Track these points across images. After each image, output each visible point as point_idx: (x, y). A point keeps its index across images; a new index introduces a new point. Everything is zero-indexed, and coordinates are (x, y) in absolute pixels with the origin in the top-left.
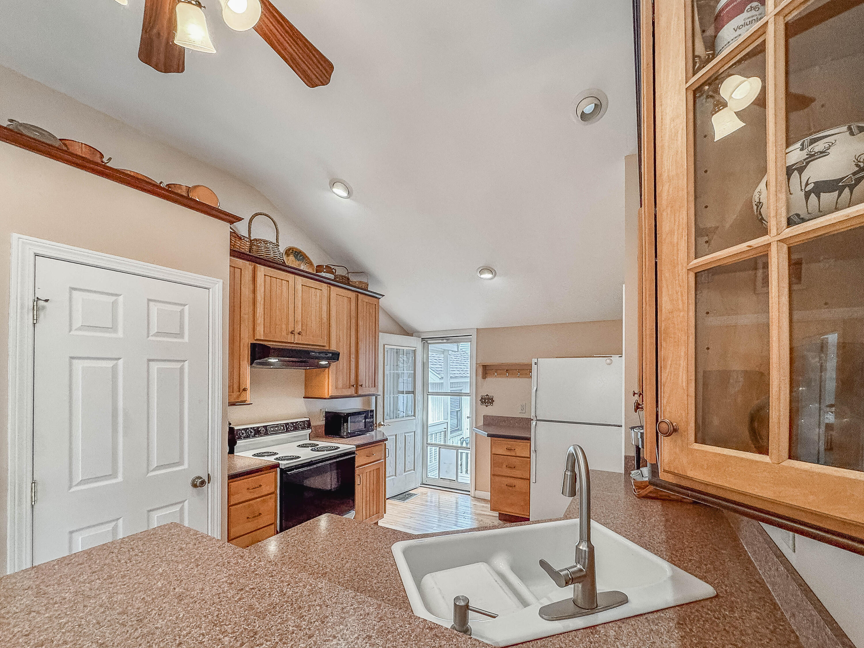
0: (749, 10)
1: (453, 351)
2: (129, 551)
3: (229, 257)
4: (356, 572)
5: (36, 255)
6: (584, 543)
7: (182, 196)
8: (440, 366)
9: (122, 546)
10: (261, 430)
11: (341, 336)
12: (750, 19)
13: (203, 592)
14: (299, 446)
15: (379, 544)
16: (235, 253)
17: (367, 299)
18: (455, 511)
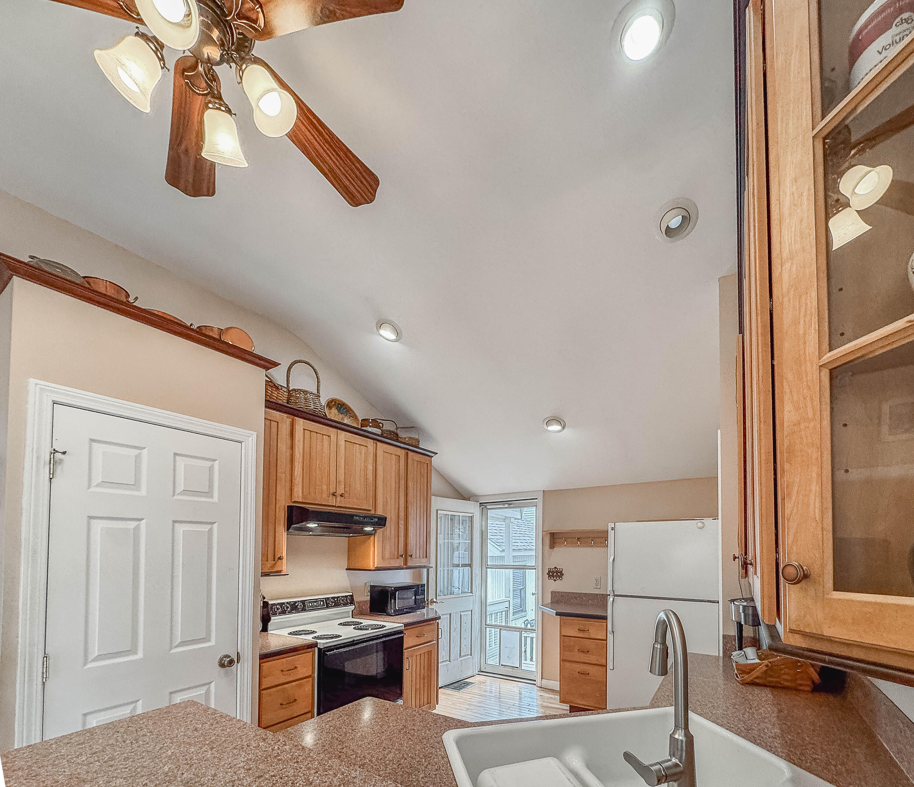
0: (898, 24)
1: (516, 519)
2: (136, 730)
3: (264, 409)
4: (400, 764)
5: (54, 403)
6: (680, 731)
7: (214, 339)
8: (501, 537)
9: (130, 725)
10: (298, 605)
11: (389, 500)
12: (901, 36)
13: (216, 778)
14: (341, 624)
15: (428, 732)
16: (270, 404)
17: (417, 457)
18: (518, 703)
